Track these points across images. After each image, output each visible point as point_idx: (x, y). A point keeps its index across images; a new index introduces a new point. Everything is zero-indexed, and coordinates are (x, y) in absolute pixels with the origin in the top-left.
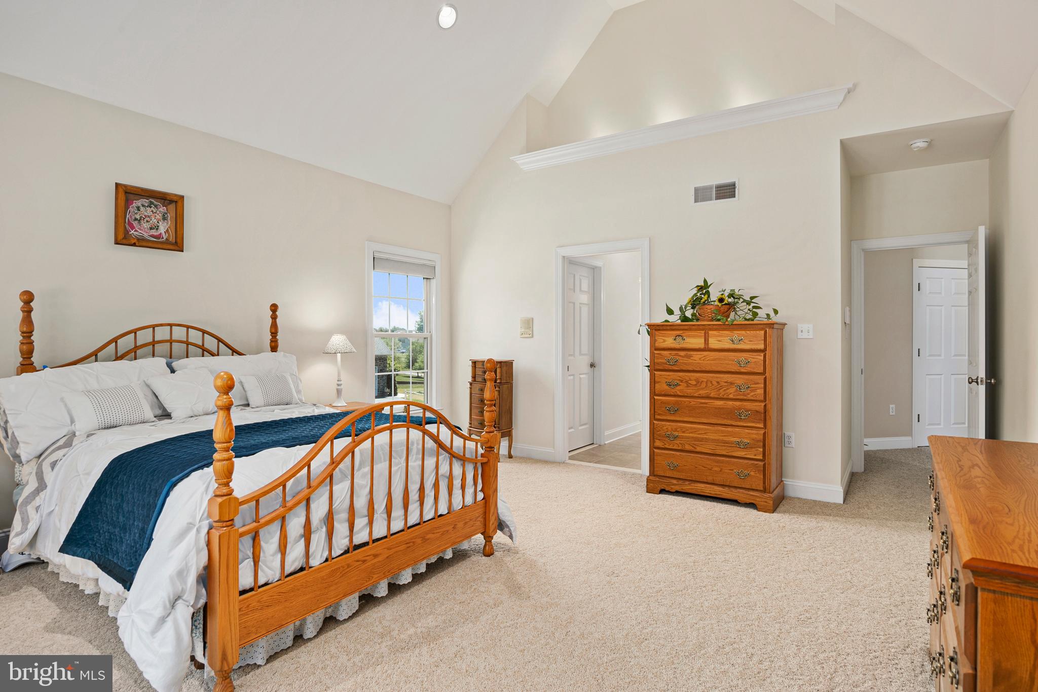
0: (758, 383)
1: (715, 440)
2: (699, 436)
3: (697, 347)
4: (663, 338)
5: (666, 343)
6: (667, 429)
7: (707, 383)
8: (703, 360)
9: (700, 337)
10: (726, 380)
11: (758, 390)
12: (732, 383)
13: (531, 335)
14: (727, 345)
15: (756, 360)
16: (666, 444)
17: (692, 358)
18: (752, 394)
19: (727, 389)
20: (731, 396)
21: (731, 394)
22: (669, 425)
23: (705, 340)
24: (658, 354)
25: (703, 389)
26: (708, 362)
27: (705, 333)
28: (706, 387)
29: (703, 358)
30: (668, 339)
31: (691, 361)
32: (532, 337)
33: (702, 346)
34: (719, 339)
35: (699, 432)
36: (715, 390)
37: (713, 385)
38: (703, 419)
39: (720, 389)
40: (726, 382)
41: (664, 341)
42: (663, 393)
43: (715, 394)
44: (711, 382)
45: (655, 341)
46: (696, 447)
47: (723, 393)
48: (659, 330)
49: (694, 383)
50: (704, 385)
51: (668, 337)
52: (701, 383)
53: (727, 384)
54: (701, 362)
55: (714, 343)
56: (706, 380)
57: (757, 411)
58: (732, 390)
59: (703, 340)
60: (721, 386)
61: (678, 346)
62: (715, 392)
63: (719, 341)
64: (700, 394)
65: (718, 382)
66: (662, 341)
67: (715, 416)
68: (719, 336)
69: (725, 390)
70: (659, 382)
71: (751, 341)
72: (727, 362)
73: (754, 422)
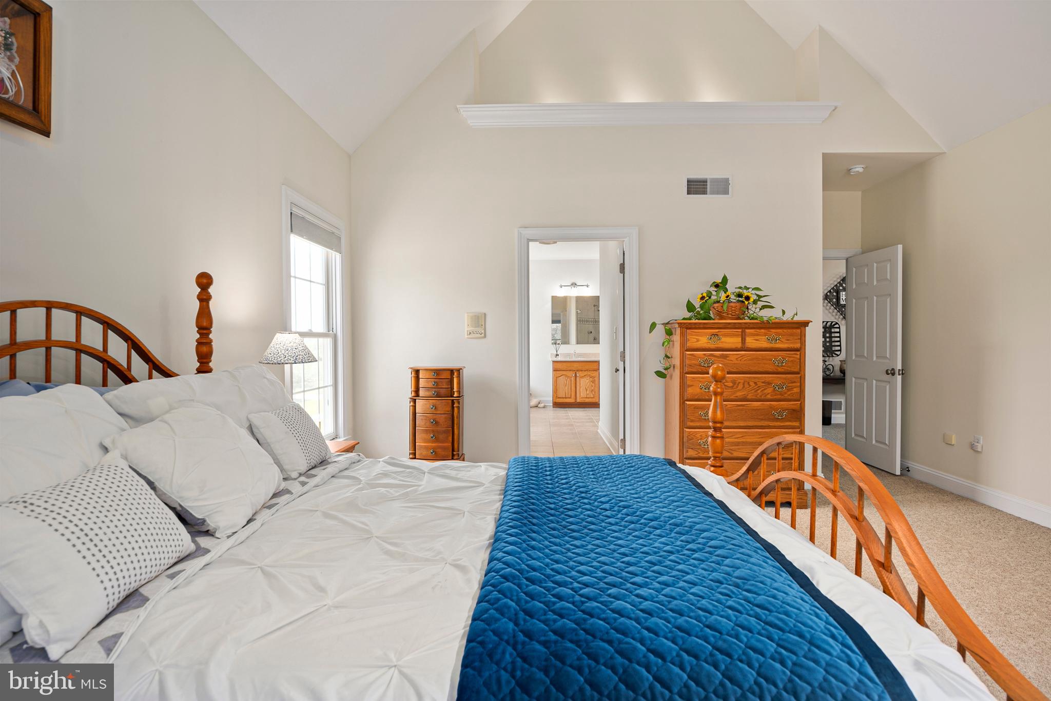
0: (795, 382)
1: (753, 442)
2: (736, 440)
3: (733, 346)
4: (697, 337)
5: (699, 343)
6: (701, 436)
7: (744, 384)
8: (740, 360)
9: (737, 336)
10: (763, 381)
11: (795, 389)
12: (769, 383)
13: (483, 335)
14: (764, 344)
15: (792, 359)
16: (699, 453)
17: (728, 358)
18: (789, 393)
19: (765, 389)
20: (769, 397)
21: (768, 394)
22: (704, 432)
23: (742, 340)
24: (690, 354)
25: (739, 390)
26: (745, 362)
27: (742, 332)
28: (743, 388)
29: (740, 359)
30: (702, 338)
31: (728, 361)
32: (485, 337)
33: (739, 346)
34: (757, 338)
35: (734, 437)
36: (753, 391)
37: (750, 386)
38: (740, 422)
39: (758, 390)
40: (763, 382)
41: (698, 340)
42: (696, 397)
43: (753, 396)
44: (749, 383)
45: (687, 340)
46: (733, 452)
47: (760, 394)
48: (690, 329)
49: (731, 384)
50: (741, 386)
51: (701, 336)
52: (738, 384)
53: (764, 384)
54: (738, 362)
55: (751, 342)
56: (743, 381)
57: (794, 410)
58: (769, 390)
59: (741, 339)
60: (759, 387)
61: (712, 346)
62: (752, 393)
63: (757, 340)
64: (737, 397)
65: (755, 383)
66: (695, 340)
67: (752, 418)
68: (757, 335)
69: (762, 390)
70: (692, 386)
71: (788, 340)
72: (765, 361)
73: (790, 421)
